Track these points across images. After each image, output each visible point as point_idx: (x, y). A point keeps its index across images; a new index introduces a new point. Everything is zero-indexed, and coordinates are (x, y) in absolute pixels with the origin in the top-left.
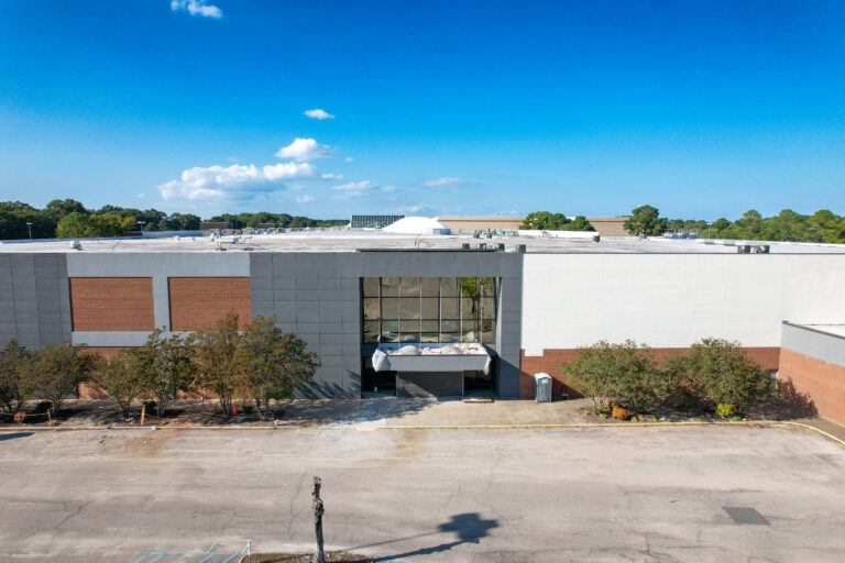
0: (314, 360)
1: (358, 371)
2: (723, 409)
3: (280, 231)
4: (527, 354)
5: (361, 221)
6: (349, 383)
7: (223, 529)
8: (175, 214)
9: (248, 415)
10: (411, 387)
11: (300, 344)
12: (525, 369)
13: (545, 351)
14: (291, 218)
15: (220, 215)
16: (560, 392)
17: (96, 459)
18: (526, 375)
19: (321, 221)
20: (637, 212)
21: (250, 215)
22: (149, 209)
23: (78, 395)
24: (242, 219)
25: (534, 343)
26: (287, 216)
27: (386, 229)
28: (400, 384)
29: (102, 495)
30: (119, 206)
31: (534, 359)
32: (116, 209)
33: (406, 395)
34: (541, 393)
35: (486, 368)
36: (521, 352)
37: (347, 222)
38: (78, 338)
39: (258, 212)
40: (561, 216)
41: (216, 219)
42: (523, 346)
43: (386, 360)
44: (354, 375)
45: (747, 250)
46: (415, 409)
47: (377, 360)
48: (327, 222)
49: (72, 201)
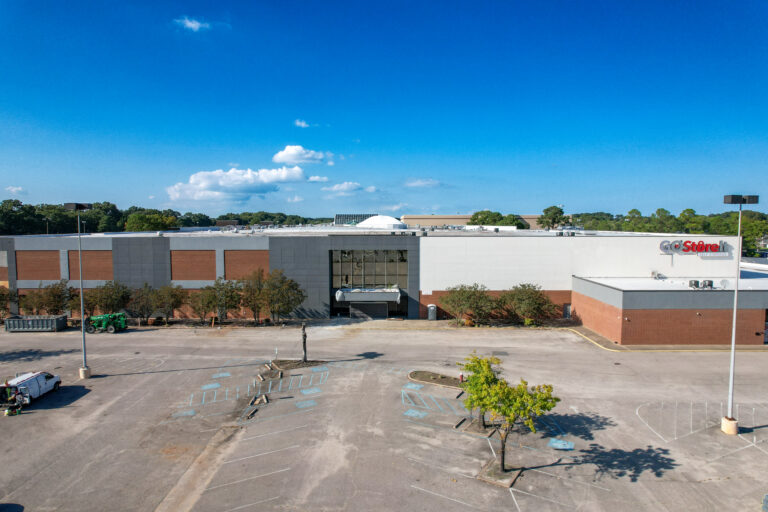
0: (304, 294)
1: (328, 302)
2: (527, 321)
3: (280, 227)
4: (423, 293)
5: (343, 219)
6: (323, 309)
7: (263, 355)
8: (187, 214)
9: (268, 323)
10: (358, 313)
11: (297, 285)
12: (422, 302)
13: (434, 292)
14: (285, 217)
15: (225, 214)
16: (441, 315)
17: (195, 337)
18: (422, 306)
19: (311, 219)
20: (546, 211)
21: (250, 214)
22: (167, 209)
23: (173, 316)
24: (244, 218)
25: (427, 287)
26: (282, 215)
27: (358, 225)
28: (352, 310)
29: (205, 346)
30: (143, 207)
31: (427, 297)
32: (140, 209)
33: (354, 316)
34: (431, 316)
35: (398, 299)
36: (420, 292)
37: (332, 220)
38: (176, 283)
39: (256, 212)
40: (499, 214)
41: (223, 218)
42: (421, 289)
43: (343, 296)
44: (326, 305)
45: (561, 234)
46: (358, 322)
47: (338, 295)
48: (316, 220)
49: (108, 204)
